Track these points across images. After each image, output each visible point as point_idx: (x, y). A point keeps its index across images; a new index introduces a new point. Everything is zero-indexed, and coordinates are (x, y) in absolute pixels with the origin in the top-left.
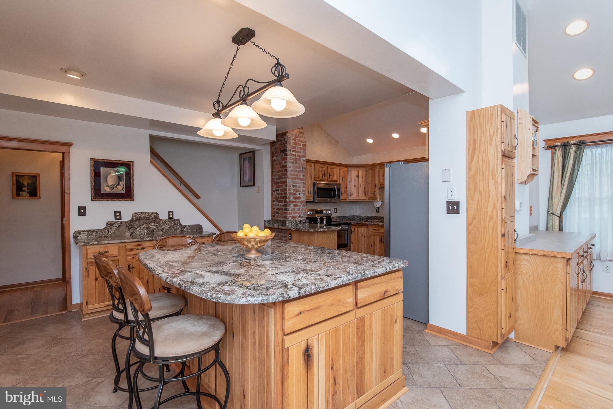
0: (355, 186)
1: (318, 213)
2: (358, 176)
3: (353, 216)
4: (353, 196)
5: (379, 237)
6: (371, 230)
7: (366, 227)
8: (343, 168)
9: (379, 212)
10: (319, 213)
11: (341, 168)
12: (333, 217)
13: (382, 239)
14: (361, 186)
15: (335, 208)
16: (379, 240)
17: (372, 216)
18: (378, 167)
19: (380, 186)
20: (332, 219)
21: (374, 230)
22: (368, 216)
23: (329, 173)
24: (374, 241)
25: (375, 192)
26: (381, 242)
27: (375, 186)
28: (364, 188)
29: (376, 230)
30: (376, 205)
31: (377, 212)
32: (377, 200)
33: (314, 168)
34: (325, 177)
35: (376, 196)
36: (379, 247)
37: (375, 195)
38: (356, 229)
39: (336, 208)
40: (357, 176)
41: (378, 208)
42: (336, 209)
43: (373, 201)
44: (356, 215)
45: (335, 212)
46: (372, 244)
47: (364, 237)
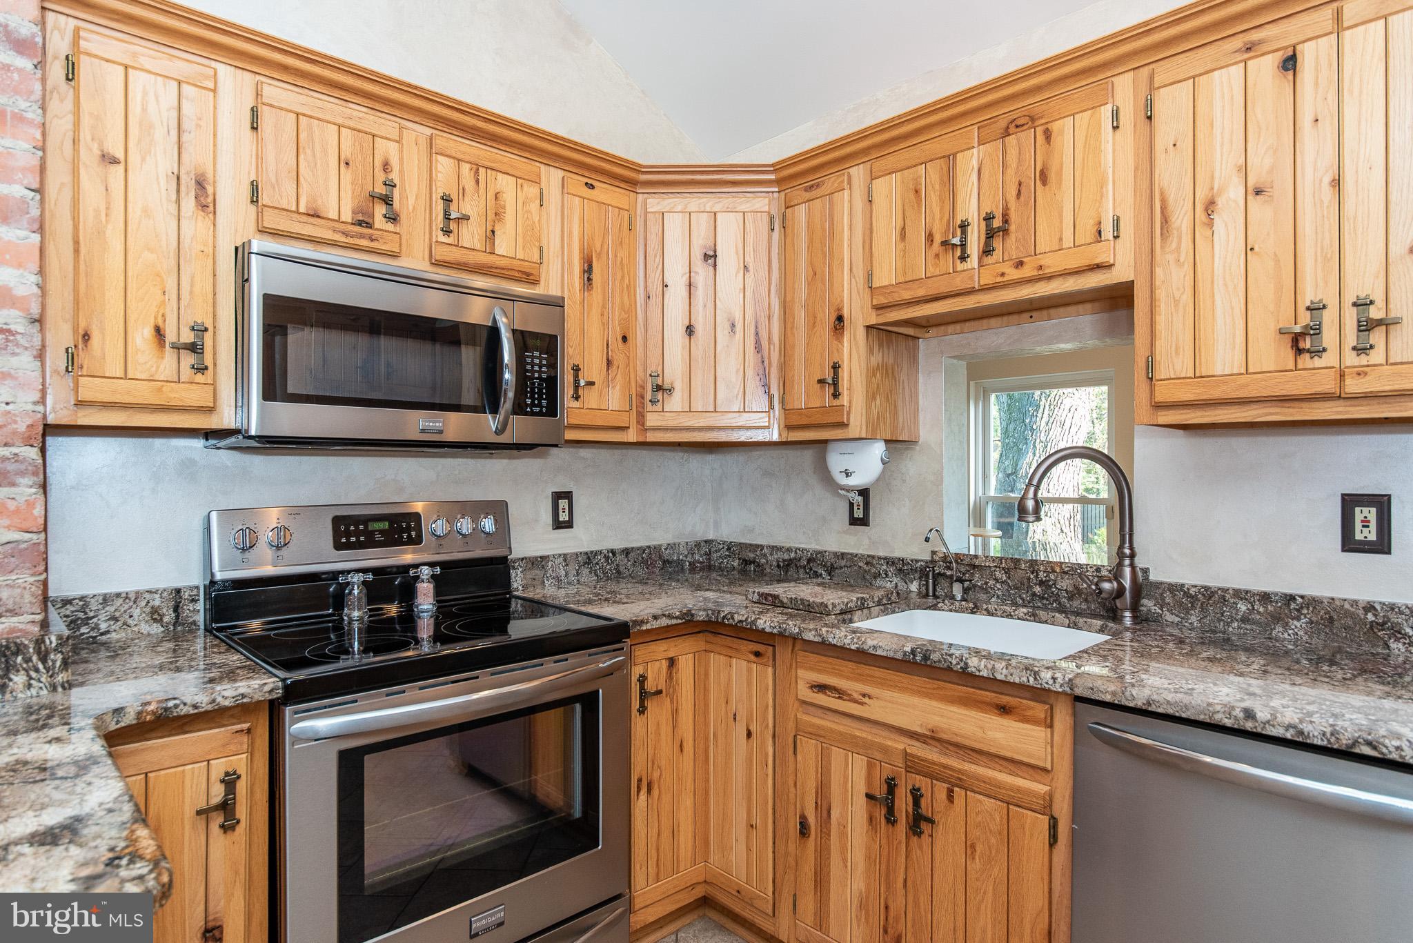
0: (690, 330)
1: (370, 534)
2: (711, 257)
3: (698, 545)
4: (675, 402)
5: (870, 766)
6: (805, 693)
7: (757, 654)
8: (592, 187)
9: (864, 522)
10: (378, 537)
11: (576, 182)
12: (538, 563)
13: (891, 785)
14: (733, 326)
15: (558, 496)
16: (869, 796)
17: (822, 553)
18: (858, 173)
19: (873, 320)
20: (518, 580)
21: (822, 688)
22: (789, 550)
23: (447, 200)
24: (823, 790)
25: (836, 367)
26: (891, 819)
27: (840, 319)
28: (758, 348)
29: (840, 694)
30: (848, 474)
31: (854, 521)
32: (853, 431)
33: (254, 112)
34: (393, 218)
35: (844, 400)
36: (868, 858)
37: (836, 395)
38: (686, 666)
39: (568, 496)
40: (706, 257)
41: (864, 493)
42: (563, 503)
43: (825, 442)
44: (719, 539)
45: (558, 525)
46: (812, 820)
47: (749, 734)
